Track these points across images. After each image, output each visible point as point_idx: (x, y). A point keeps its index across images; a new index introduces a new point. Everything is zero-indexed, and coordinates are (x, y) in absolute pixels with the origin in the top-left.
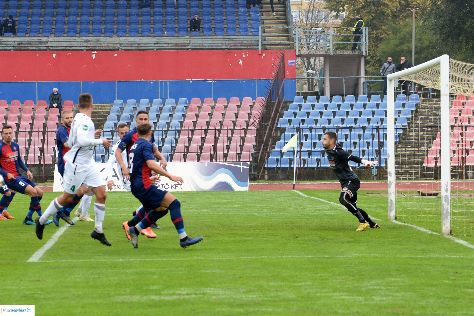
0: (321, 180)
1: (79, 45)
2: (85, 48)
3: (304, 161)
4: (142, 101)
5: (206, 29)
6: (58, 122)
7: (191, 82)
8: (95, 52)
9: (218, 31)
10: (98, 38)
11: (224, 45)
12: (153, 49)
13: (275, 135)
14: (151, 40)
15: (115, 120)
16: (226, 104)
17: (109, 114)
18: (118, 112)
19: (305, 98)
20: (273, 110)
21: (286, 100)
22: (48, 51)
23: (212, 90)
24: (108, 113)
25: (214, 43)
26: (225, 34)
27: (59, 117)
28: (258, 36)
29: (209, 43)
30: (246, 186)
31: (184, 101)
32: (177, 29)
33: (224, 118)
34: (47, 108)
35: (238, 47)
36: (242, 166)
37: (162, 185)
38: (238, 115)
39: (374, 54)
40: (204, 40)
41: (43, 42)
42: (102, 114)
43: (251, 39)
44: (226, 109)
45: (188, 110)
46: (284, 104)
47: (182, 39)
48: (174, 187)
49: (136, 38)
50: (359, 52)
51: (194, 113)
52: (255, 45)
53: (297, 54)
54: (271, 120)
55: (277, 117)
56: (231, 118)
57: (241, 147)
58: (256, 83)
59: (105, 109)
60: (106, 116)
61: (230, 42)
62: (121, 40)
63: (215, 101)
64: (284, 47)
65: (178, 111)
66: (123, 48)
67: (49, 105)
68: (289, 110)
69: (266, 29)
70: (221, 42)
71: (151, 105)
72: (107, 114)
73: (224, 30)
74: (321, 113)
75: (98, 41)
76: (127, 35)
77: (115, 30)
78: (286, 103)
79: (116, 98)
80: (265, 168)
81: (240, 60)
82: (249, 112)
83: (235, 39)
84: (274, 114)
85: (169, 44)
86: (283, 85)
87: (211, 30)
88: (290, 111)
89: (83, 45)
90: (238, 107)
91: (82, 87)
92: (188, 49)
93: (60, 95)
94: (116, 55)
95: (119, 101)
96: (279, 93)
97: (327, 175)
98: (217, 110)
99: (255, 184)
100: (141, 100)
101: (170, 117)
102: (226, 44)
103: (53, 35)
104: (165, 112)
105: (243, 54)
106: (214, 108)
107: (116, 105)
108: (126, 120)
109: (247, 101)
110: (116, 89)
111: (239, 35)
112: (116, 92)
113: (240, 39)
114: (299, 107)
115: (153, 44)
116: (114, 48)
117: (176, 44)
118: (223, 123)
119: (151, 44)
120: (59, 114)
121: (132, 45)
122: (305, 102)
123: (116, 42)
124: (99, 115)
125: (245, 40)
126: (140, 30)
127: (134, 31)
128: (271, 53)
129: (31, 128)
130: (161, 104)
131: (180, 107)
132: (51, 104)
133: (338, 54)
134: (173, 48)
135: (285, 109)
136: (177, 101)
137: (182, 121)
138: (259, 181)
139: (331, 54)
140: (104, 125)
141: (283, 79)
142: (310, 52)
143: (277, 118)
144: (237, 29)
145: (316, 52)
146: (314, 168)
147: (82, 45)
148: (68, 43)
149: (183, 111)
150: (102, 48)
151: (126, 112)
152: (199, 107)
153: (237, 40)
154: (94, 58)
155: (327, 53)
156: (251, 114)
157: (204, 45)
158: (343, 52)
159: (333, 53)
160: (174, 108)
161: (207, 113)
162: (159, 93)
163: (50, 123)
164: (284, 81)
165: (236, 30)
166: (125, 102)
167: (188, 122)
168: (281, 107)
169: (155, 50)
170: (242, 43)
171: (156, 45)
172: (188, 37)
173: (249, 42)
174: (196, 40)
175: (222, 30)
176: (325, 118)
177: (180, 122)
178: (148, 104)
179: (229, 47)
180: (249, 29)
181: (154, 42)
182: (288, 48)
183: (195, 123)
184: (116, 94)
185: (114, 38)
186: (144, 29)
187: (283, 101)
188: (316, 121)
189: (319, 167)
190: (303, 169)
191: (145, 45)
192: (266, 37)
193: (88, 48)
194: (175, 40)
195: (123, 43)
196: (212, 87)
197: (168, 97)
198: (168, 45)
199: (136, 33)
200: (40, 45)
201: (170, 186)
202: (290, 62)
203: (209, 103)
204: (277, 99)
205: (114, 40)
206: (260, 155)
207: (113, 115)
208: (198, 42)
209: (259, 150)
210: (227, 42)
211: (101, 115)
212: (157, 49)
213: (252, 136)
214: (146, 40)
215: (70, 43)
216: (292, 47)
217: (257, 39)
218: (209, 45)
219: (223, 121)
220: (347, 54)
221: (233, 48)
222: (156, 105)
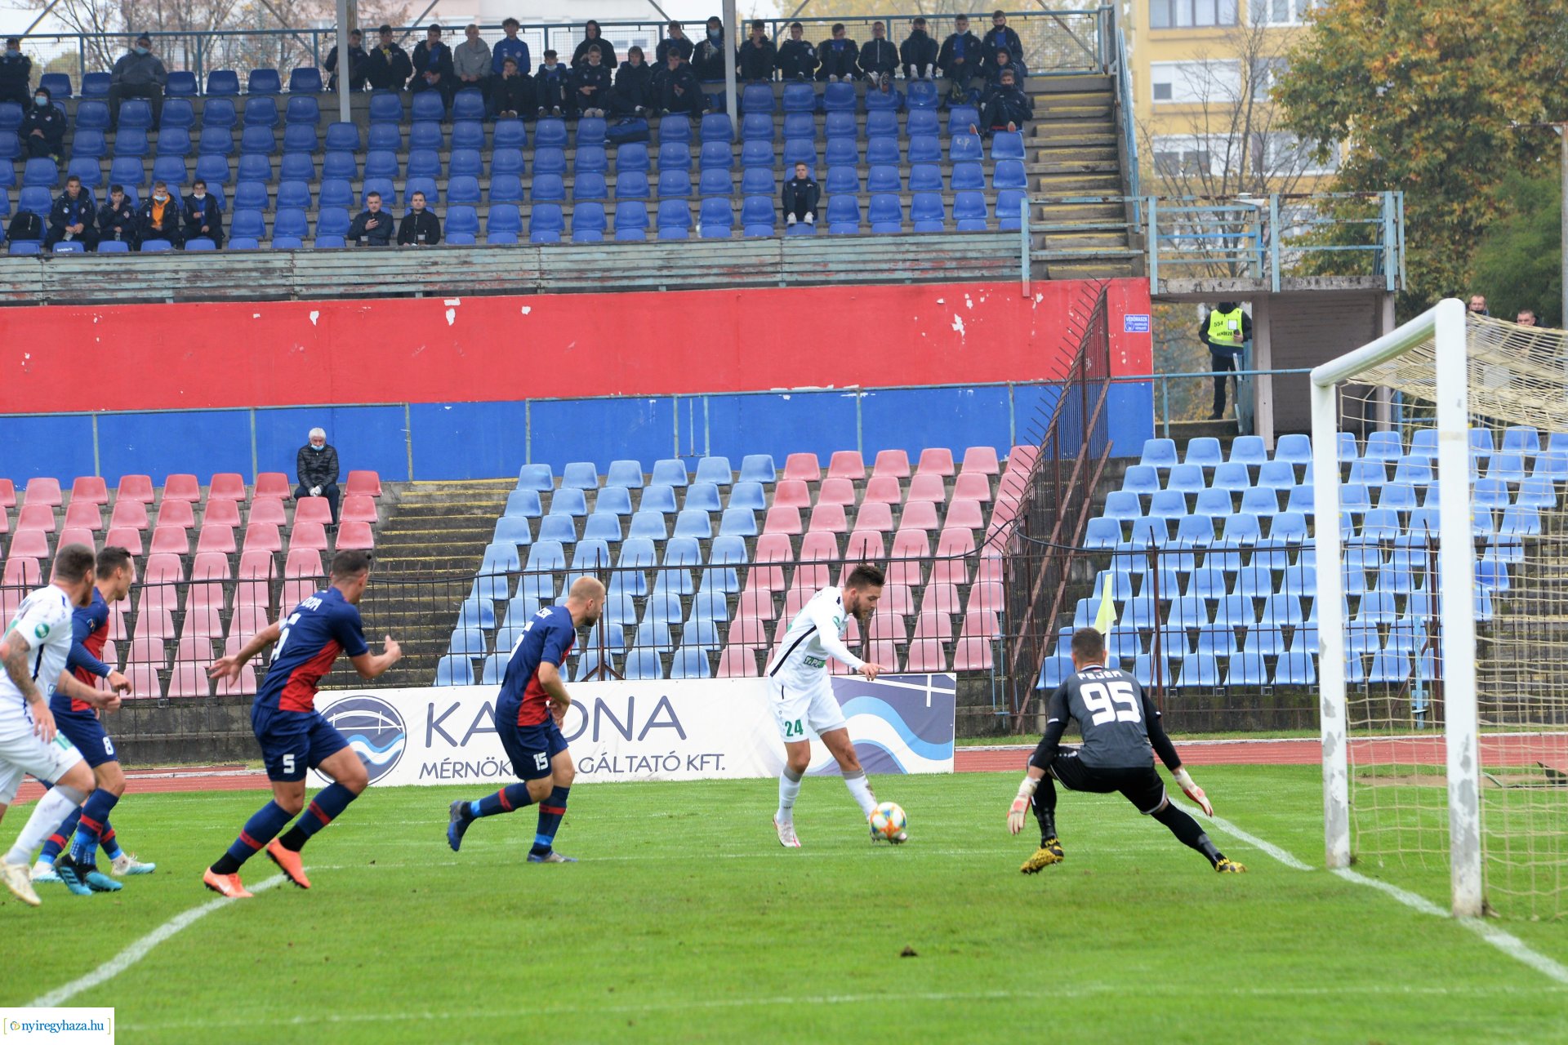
0: (1232, 730)
1: (400, 279)
2: (422, 288)
3: (1175, 665)
4: (617, 466)
5: (837, 212)
6: (325, 545)
7: (787, 397)
8: (456, 302)
9: (881, 220)
10: (463, 252)
11: (900, 265)
12: (655, 288)
13: (1074, 575)
14: (646, 255)
15: (524, 535)
16: (906, 473)
17: (502, 514)
18: (534, 506)
19: (1182, 447)
20: (1065, 488)
21: (1116, 454)
22: (294, 300)
23: (859, 425)
24: (500, 510)
25: (864, 262)
26: (905, 230)
27: (331, 530)
28: (1019, 231)
29: (850, 262)
30: (946, 756)
31: (761, 466)
32: (737, 216)
33: (898, 520)
34: (288, 499)
35: (949, 274)
36: (929, 689)
37: (657, 757)
38: (946, 508)
39: (1456, 283)
40: (830, 250)
41: (274, 270)
42: (479, 513)
43: (994, 245)
44: (905, 489)
45: (775, 495)
46: (1109, 469)
47: (757, 250)
48: (697, 763)
49: (594, 249)
50: (1374, 281)
51: (793, 507)
52: (1008, 264)
53: (1154, 291)
54: (1058, 525)
55: (1084, 512)
56: (923, 520)
57: (957, 621)
58: (1011, 396)
59: (489, 496)
60: (492, 523)
61: (921, 256)
62: (544, 257)
63: (869, 462)
64: (1108, 267)
65: (740, 500)
66: (552, 284)
67: (296, 486)
68: (1125, 490)
69: (1046, 209)
70: (890, 256)
71: (648, 480)
72: (495, 516)
73: (900, 216)
74: (1237, 497)
75: (465, 263)
76: (565, 239)
77: (526, 223)
78: (1115, 463)
79: (528, 459)
80: (1037, 693)
81: (958, 319)
82: (987, 497)
83: (937, 247)
84: (1070, 504)
85: (710, 267)
86: (1105, 401)
87: (857, 217)
88: (1130, 491)
89: (413, 278)
90: (949, 480)
91: (408, 423)
92: (776, 284)
93: (335, 453)
94: (526, 310)
95: (536, 471)
96: (1089, 431)
97: (1254, 714)
98: (876, 495)
99: (997, 747)
100: (615, 464)
101: (712, 519)
102: (908, 263)
103: (310, 245)
104: (695, 503)
105: (967, 296)
106: (866, 486)
107: (527, 482)
108: (562, 534)
109: (981, 460)
110: (528, 428)
111: (953, 229)
112: (528, 437)
113: (956, 244)
114: (1160, 476)
115: (653, 268)
116: (521, 286)
117: (736, 266)
118: (894, 536)
119: (648, 268)
120: (329, 519)
121: (581, 274)
122: (1181, 461)
123: (526, 267)
124: (468, 520)
125: (971, 246)
126: (610, 220)
127: (588, 224)
128: (1065, 290)
129: (235, 570)
130: (682, 476)
131: (749, 484)
132: (302, 484)
133: (1298, 288)
134: (725, 280)
135: (1112, 483)
136: (736, 466)
137: (754, 532)
138: (1017, 738)
139: (1276, 289)
140: (483, 554)
141: (1102, 382)
142: (1200, 284)
143: (1082, 517)
144: (948, 212)
145: (1220, 285)
146: (1209, 689)
147: (408, 278)
148: (362, 271)
149: (758, 498)
150: (478, 287)
151: (562, 507)
152: (814, 486)
153: (947, 247)
154: (451, 321)
155: (1261, 284)
156: (992, 506)
157: (832, 267)
158: (1317, 282)
159: (1281, 285)
160: (725, 490)
161: (838, 505)
162: (676, 440)
163: (297, 549)
164: (1105, 387)
165: (942, 215)
166: (558, 472)
167: (775, 537)
168: (1096, 478)
169: (664, 289)
170: (964, 259)
171: (665, 272)
172: (777, 243)
173: (988, 254)
174: (804, 251)
175: (894, 213)
176: (1249, 513)
177: (745, 537)
178: (638, 478)
179: (917, 275)
180: (989, 210)
181: (660, 263)
182: (1122, 273)
183: (796, 541)
184: (528, 444)
185: (518, 251)
186: (625, 218)
187: (1105, 457)
188: (1219, 525)
189: (1226, 687)
190: (1172, 693)
191: (626, 274)
192: (1048, 237)
193: (429, 288)
194: (729, 253)
195: (552, 267)
196: (859, 414)
197: (707, 450)
198: (706, 271)
199: (596, 234)
200: (263, 282)
201: (684, 762)
202: (1130, 319)
203: (847, 470)
204: (1082, 452)
205: (519, 259)
206: (1018, 647)
207: (515, 519)
208: (811, 259)
209: (1018, 629)
210: (911, 256)
211: (474, 520)
212: (669, 288)
213: (991, 582)
214: (630, 256)
215: (368, 271)
216: (1136, 266)
217: (1014, 245)
218: (850, 267)
219: (896, 531)
220: (1330, 288)
221: (930, 275)
222: (663, 478)
